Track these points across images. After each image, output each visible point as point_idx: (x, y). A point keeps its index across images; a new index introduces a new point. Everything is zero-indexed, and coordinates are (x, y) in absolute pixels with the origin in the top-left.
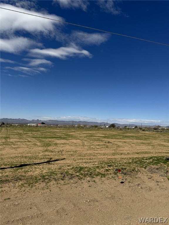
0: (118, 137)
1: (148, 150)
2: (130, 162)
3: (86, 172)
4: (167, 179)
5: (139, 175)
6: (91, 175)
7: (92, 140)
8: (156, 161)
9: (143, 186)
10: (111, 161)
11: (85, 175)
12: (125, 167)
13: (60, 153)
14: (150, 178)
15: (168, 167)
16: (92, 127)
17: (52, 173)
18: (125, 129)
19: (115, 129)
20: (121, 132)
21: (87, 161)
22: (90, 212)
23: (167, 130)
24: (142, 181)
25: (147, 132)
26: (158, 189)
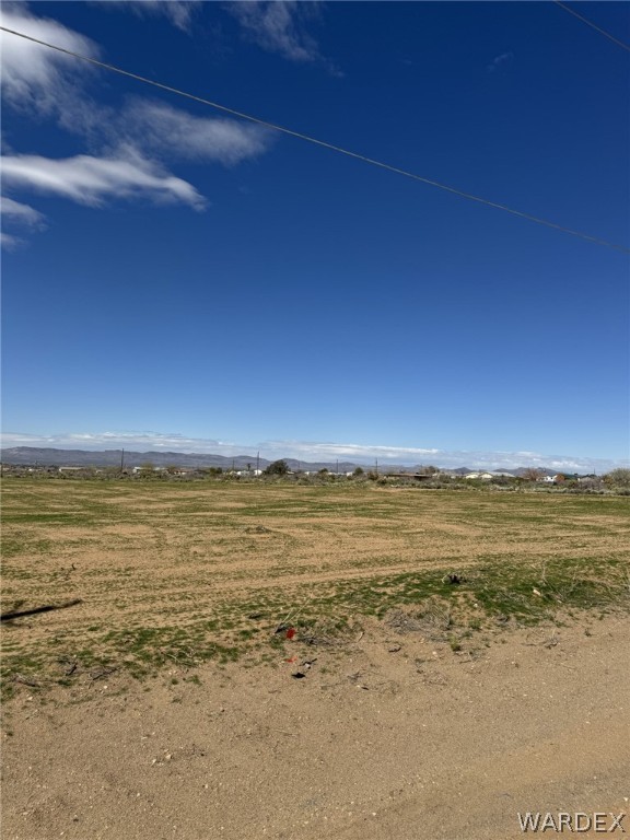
0: (296, 509)
1: (393, 552)
2: (328, 597)
3: (163, 649)
4: (451, 650)
5: (360, 641)
6: (185, 657)
7: (198, 524)
8: (416, 590)
9: (371, 681)
10: (262, 600)
11: (159, 659)
12: (311, 617)
13: (61, 578)
14: (396, 651)
15: (457, 609)
16: (199, 475)
17: (19, 660)
18: (323, 479)
19: (287, 480)
20: (306, 490)
21: (170, 604)
22: (171, 801)
23: (459, 480)
24: (368, 663)
25: (393, 491)
26: (420, 687)
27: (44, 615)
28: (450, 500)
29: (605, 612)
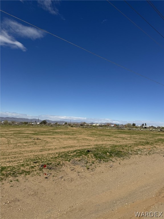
0: (48, 133)
1: (73, 144)
2: (56, 157)
3: (8, 172)
4: (87, 169)
5: (64, 168)
6: (14, 174)
7: (20, 137)
9: (66, 178)
10: (37, 158)
11: (7, 175)
12: (51, 162)
14: (73, 170)
15: (89, 158)
16: (21, 124)
18: (56, 125)
19: (46, 125)
20: (51, 128)
21: (11, 160)
22: (8, 214)
23: (91, 126)
24: (65, 174)
25: (74, 128)
26: (79, 179)
28: (88, 131)
29: (124, 158)
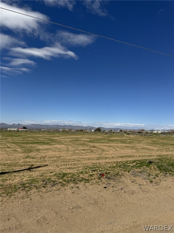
0: (104, 141)
1: (132, 154)
2: (114, 166)
3: (69, 179)
4: (149, 182)
5: (123, 179)
6: (75, 181)
7: (77, 145)
8: (139, 165)
9: (127, 190)
10: (95, 166)
11: (68, 181)
12: (109, 172)
13: (42, 159)
14: (133, 182)
15: (151, 170)
16: (77, 131)
17: (33, 180)
18: (111, 133)
19: (101, 133)
20: (106, 136)
21: (71, 166)
22: (72, 220)
23: (151, 133)
24: (125, 185)
25: (131, 136)
26: (141, 192)
27: (38, 168)
28: (148, 139)
